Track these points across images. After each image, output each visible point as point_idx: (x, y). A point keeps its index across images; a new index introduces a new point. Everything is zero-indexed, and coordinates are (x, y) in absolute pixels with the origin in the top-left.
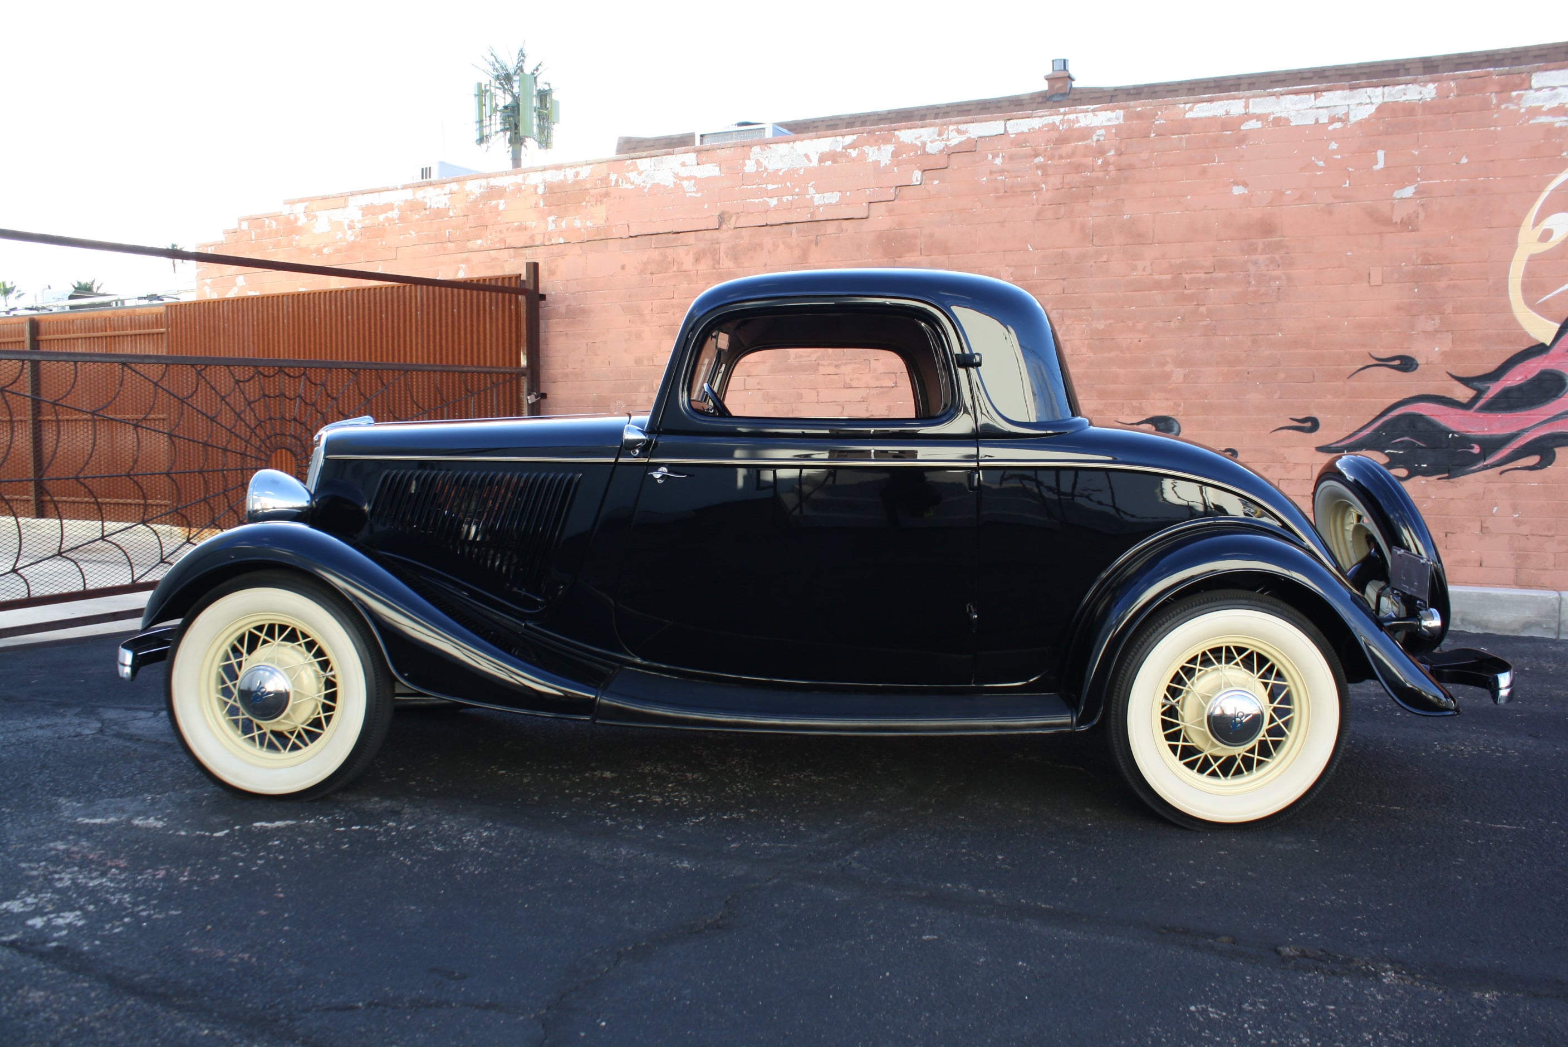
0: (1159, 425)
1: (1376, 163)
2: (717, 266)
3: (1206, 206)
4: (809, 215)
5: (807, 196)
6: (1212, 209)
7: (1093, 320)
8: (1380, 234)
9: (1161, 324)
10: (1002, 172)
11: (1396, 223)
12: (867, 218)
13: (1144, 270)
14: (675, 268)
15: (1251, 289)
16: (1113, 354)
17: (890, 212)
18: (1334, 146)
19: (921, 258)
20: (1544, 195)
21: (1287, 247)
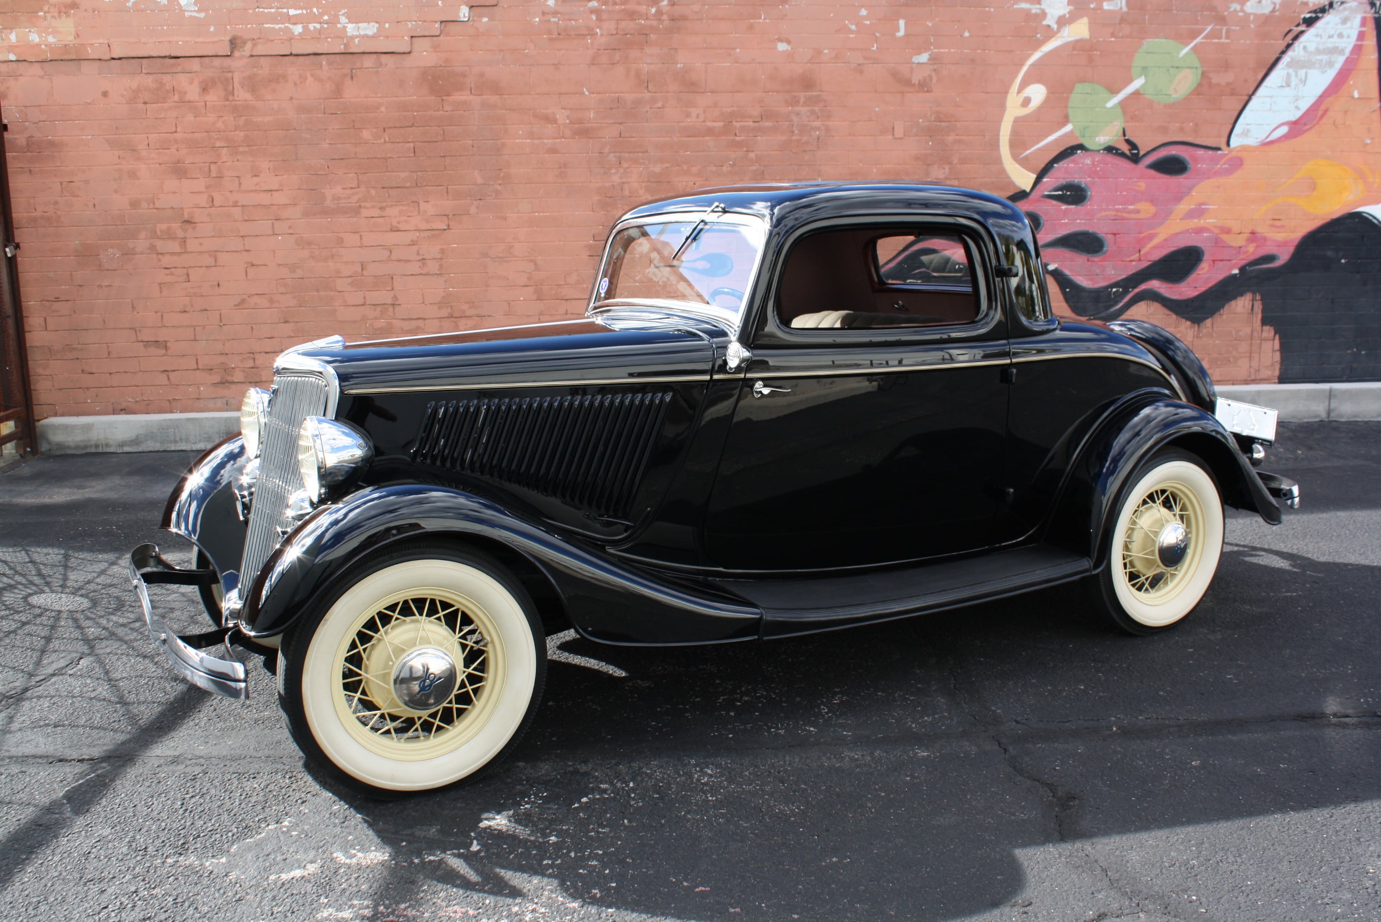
1: (898, 31)
2: (231, 98)
3: (754, 59)
4: (342, 47)
5: (339, 26)
6: (759, 63)
7: (650, 163)
8: (902, 93)
9: (714, 169)
10: (555, 13)
11: (914, 84)
12: (410, 53)
13: (698, 116)
14: (176, 98)
15: (794, 138)
17: (436, 48)
18: (864, 12)
19: (472, 97)
20: (1025, 68)
21: (825, 101)
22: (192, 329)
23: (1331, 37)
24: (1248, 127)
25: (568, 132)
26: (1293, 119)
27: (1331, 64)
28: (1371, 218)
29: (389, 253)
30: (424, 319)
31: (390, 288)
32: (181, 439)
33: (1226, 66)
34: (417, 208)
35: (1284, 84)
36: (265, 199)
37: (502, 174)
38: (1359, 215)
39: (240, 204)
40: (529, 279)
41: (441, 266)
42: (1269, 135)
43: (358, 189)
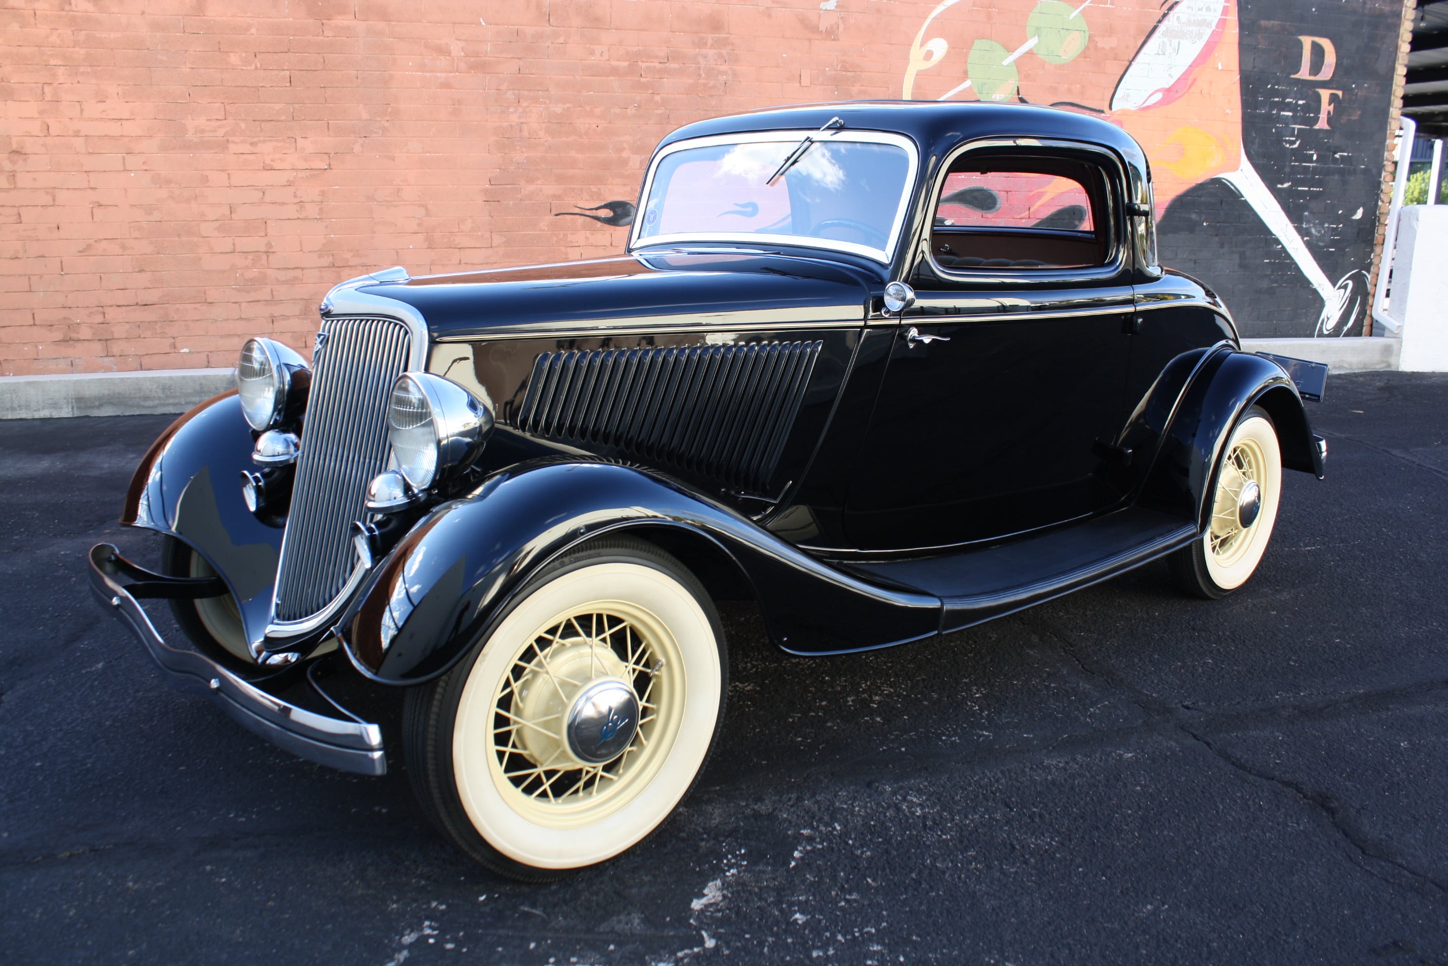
0: (617, 210)
2: (67, 7)
7: (550, 103)
8: (810, 40)
9: (618, 111)
11: (822, 31)
13: (601, 55)
15: (701, 81)
16: (571, 139)
19: (355, 22)
20: (928, 22)
21: (733, 44)
22: (27, 277)
23: (1200, 9)
24: (1128, 91)
25: (463, 66)
26: (1167, 87)
27: (1199, 36)
28: (1229, 184)
29: (261, 194)
30: (303, 269)
31: (264, 234)
32: (20, 406)
33: (1110, 31)
34: (294, 145)
35: (1160, 53)
36: (114, 129)
37: (390, 110)
38: (1217, 181)
39: (82, 134)
40: (419, 225)
41: (321, 209)
42: (1146, 100)
43: (225, 121)
